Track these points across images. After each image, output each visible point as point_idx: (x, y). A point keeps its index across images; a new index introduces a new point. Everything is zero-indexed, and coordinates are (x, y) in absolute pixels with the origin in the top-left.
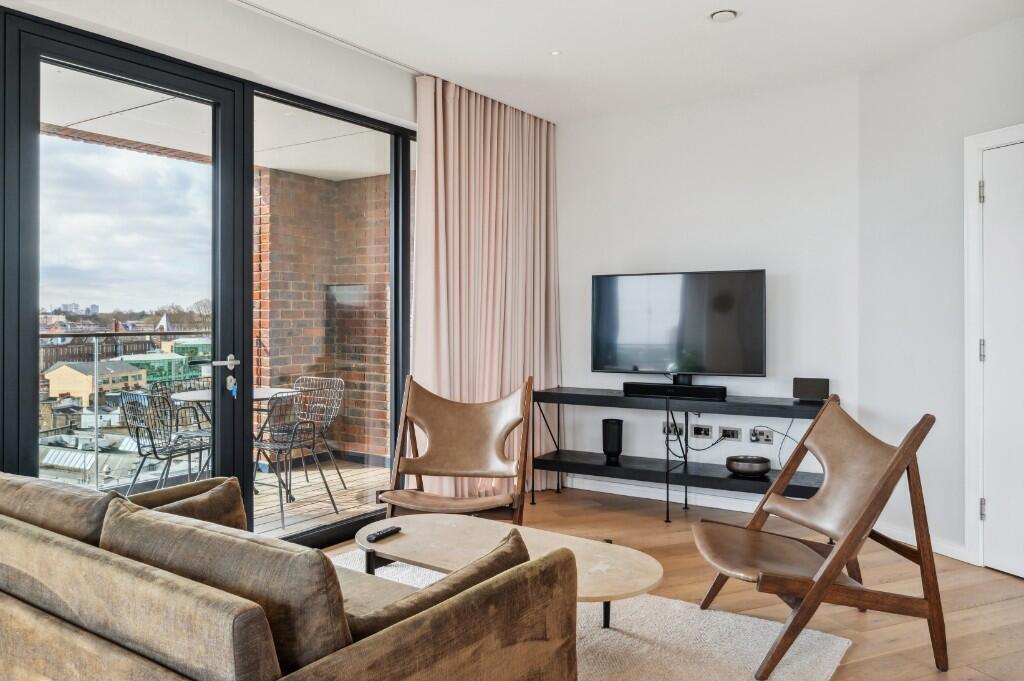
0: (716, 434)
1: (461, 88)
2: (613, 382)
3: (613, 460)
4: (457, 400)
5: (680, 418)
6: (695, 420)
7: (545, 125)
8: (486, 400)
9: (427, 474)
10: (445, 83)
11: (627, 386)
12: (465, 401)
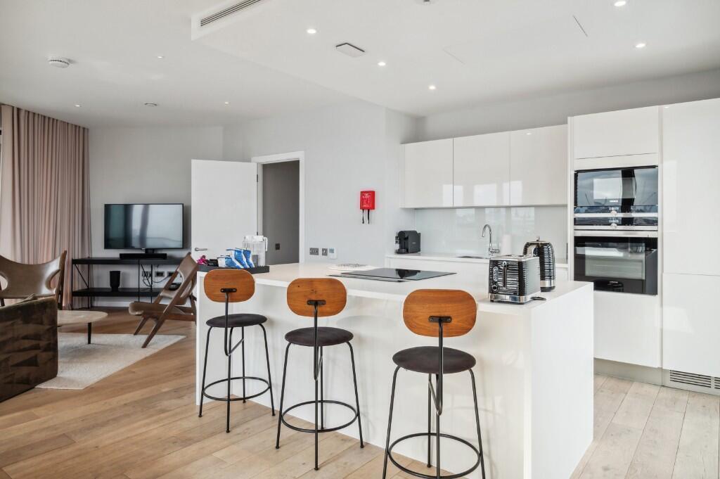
0: (166, 275)
1: (29, 112)
2: (114, 254)
3: (116, 289)
4: (26, 262)
5: (148, 269)
6: (156, 270)
7: (81, 130)
8: (45, 262)
9: (6, 298)
10: (19, 110)
11: (121, 255)
12: (31, 263)
